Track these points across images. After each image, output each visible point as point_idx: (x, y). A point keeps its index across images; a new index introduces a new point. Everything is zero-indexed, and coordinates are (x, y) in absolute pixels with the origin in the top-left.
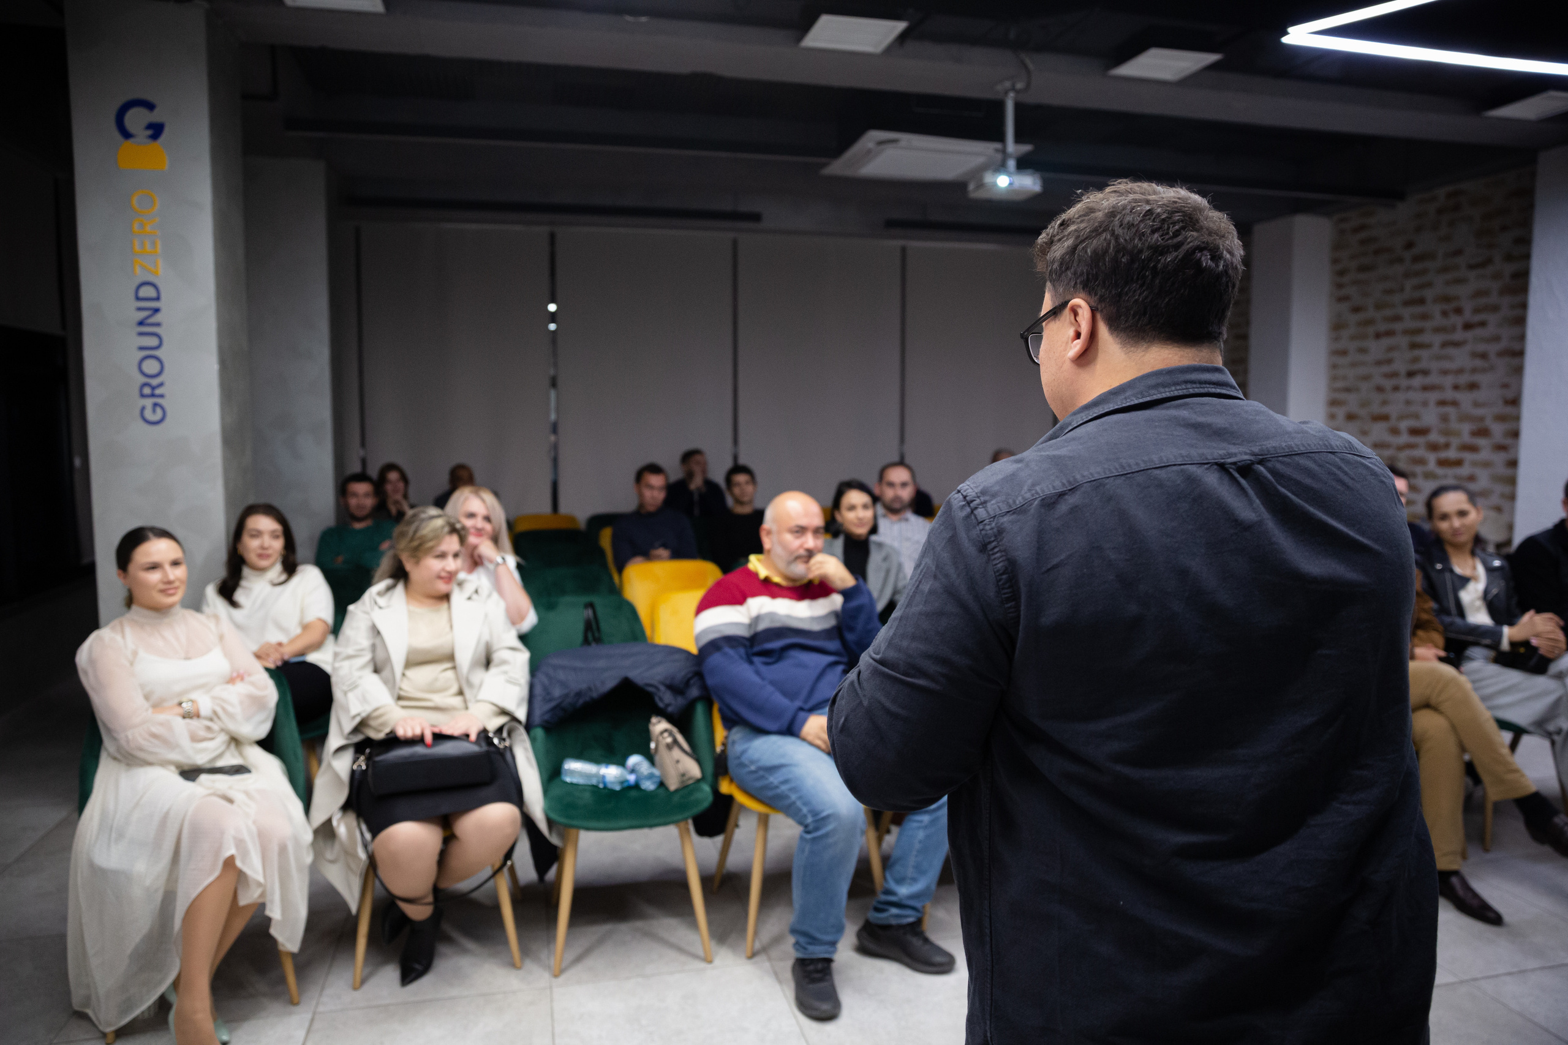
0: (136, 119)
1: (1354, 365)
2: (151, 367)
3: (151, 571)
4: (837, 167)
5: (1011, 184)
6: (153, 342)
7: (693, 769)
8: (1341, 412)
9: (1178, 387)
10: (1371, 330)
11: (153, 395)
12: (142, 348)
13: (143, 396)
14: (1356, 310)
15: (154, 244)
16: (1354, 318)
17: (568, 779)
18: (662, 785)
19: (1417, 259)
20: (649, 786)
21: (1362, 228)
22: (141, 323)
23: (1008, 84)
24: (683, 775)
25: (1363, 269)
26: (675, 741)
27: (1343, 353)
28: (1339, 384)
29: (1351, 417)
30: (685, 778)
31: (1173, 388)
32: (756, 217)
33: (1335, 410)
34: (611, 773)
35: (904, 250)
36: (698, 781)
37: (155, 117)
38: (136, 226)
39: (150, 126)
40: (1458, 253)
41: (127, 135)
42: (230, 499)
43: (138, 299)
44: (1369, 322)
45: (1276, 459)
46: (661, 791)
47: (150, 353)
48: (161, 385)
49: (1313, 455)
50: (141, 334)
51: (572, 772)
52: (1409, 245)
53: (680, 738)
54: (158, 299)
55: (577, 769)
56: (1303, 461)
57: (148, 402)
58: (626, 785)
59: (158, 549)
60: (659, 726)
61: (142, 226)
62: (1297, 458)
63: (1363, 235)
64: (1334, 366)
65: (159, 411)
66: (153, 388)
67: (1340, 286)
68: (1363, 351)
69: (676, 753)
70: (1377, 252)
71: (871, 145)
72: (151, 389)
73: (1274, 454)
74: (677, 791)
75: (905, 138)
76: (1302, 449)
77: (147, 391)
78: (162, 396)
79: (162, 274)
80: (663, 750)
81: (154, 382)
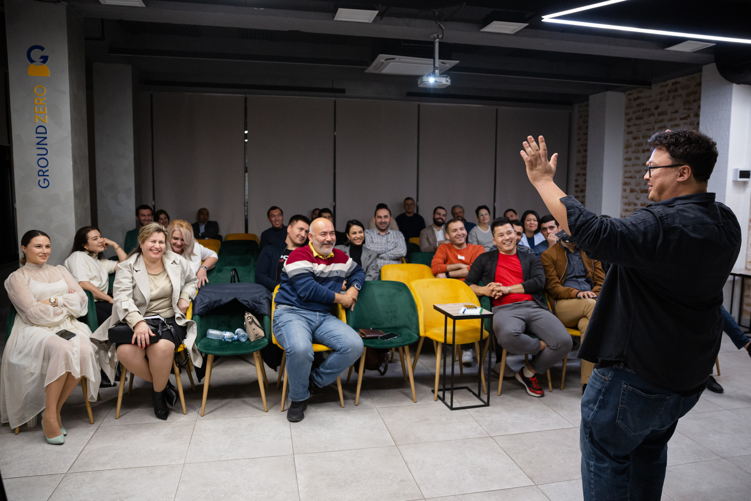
0: (36, 54)
1: (633, 165)
2: (43, 163)
3: (38, 248)
4: (371, 69)
5: (436, 82)
6: (44, 152)
7: (262, 333)
8: (628, 188)
10: (641, 148)
11: (44, 175)
12: (38, 155)
13: (39, 175)
14: (635, 138)
15: (44, 109)
16: (634, 142)
17: (210, 337)
18: (248, 339)
19: (660, 114)
20: (243, 340)
21: (638, 98)
22: (38, 144)
23: (435, 35)
24: (257, 335)
25: (638, 118)
26: (253, 321)
27: (629, 159)
28: (628, 175)
29: (632, 191)
30: (257, 336)
32: (343, 91)
33: (626, 187)
34: (228, 335)
35: (419, 106)
36: (263, 338)
37: (44, 53)
38: (36, 101)
39: (42, 57)
40: (676, 112)
41: (32, 61)
42: (77, 222)
43: (37, 133)
44: (640, 145)
46: (248, 341)
47: (42, 157)
48: (47, 171)
50: (38, 148)
51: (212, 334)
52: (657, 108)
53: (256, 320)
54: (46, 133)
55: (213, 333)
57: (42, 178)
58: (233, 339)
59: (40, 239)
60: (248, 316)
61: (39, 101)
63: (638, 102)
64: (626, 166)
65: (46, 181)
66: (44, 172)
67: (629, 126)
68: (637, 158)
69: (254, 326)
70: (644, 110)
71: (383, 60)
72: (43, 173)
74: (253, 342)
75: (397, 57)
77: (41, 173)
78: (47, 176)
79: (47, 122)
80: (248, 325)
81: (44, 170)
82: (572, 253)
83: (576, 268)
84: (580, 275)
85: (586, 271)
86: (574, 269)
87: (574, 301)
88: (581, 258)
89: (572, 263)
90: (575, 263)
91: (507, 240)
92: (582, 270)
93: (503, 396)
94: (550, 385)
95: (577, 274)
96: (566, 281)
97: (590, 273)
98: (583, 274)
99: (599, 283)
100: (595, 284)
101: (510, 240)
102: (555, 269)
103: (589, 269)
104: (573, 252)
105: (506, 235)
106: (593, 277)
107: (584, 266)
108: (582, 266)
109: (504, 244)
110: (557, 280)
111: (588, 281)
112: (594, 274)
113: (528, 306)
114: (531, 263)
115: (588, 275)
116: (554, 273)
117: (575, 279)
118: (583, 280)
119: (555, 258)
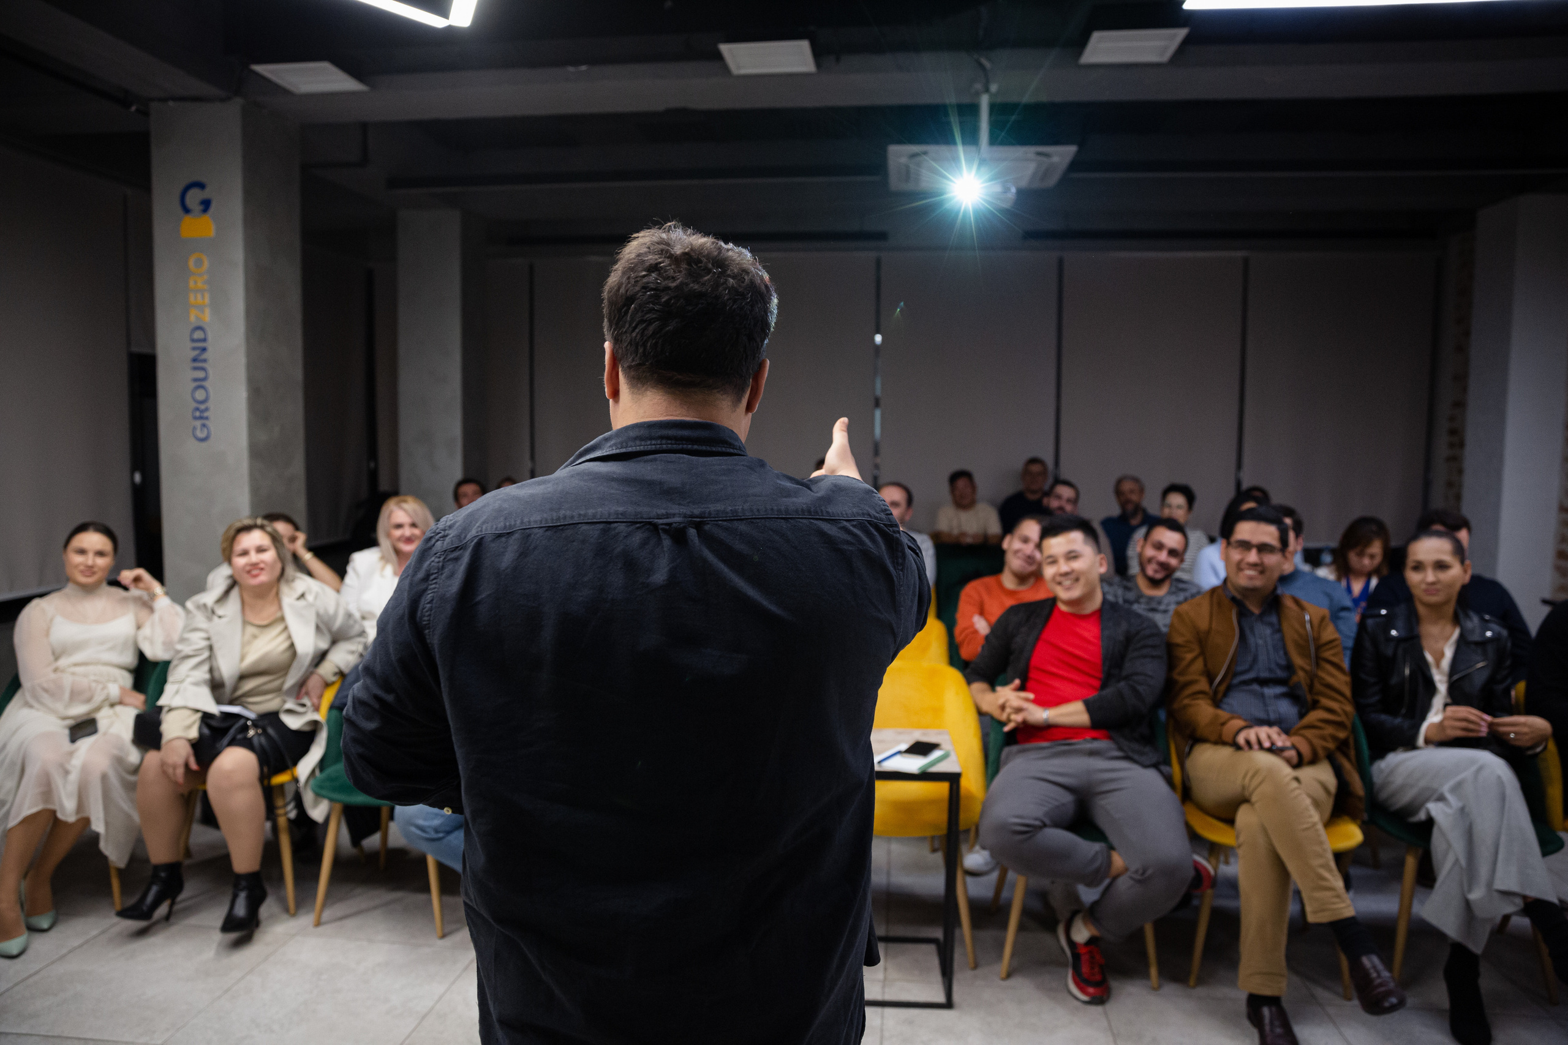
0: (194, 198)
2: (200, 395)
4: (895, 182)
6: (201, 374)
9: (653, 442)
11: (201, 418)
12: (195, 380)
13: (195, 418)
15: (202, 297)
22: (195, 360)
31: (649, 442)
38: (192, 283)
39: (202, 202)
41: (187, 211)
43: (193, 340)
45: (715, 523)
47: (200, 384)
48: (207, 409)
49: (758, 521)
50: (195, 369)
54: (204, 340)
56: (743, 527)
57: (198, 423)
61: (196, 283)
62: (736, 524)
65: (205, 430)
66: (202, 412)
71: (904, 159)
72: (201, 414)
73: (715, 518)
75: (931, 149)
76: (747, 514)
77: (198, 414)
78: (207, 418)
79: (207, 320)
81: (202, 407)
82: (1252, 614)
83: (1262, 658)
84: (1272, 676)
85: (1290, 667)
86: (1255, 660)
87: (1226, 752)
88: (1279, 630)
89: (1251, 640)
90: (1260, 642)
91: (1066, 574)
92: (1278, 665)
93: (1017, 981)
94: (1154, 971)
95: (1264, 674)
96: (1229, 689)
97: (1301, 674)
98: (1280, 674)
99: (1325, 702)
100: (1315, 705)
101: (1073, 576)
102: (1202, 653)
103: (1298, 661)
104: (1256, 611)
105: (1062, 561)
106: (1311, 687)
107: (1286, 653)
108: (1281, 653)
109: (1060, 583)
110: (1203, 685)
111: (1293, 696)
112: (1312, 677)
113: (1092, 753)
114: (1129, 639)
115: (1295, 679)
116: (1199, 665)
117: (1256, 687)
118: (1279, 690)
119: (1203, 624)
